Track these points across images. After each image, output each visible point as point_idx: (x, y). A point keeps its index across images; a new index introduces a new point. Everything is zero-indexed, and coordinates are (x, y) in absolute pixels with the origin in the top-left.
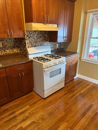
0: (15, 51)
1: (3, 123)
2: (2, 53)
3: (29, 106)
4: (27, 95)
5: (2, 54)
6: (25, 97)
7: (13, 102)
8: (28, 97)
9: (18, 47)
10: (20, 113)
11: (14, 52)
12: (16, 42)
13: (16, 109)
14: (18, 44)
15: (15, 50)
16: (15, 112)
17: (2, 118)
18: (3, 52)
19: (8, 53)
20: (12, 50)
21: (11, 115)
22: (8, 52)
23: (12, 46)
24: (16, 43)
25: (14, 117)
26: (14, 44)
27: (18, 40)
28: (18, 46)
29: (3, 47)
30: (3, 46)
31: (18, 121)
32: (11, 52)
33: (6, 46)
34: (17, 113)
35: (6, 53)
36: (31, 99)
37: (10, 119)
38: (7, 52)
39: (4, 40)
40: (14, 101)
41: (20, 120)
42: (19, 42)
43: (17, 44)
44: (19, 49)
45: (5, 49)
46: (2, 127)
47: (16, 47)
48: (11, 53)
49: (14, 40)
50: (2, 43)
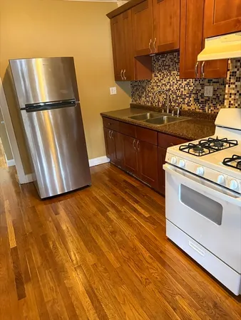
5: (210, 111)
18: (211, 108)
29: (214, 97)
30: (214, 95)
33: (219, 95)
39: (218, 82)
45: (217, 103)
50: (214, 88)
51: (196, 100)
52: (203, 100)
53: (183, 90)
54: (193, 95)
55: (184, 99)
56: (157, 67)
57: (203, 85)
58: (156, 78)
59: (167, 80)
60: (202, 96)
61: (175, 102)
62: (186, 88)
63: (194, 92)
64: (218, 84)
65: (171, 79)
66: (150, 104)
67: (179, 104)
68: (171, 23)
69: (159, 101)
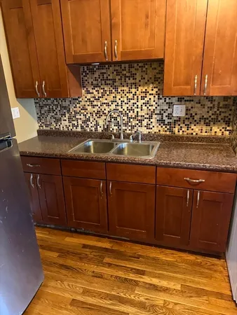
0: (217, 130)
1: (112, 276)
2: (181, 131)
3: (178, 287)
4: (200, 259)
5: (181, 133)
6: (192, 258)
7: (158, 250)
8: (199, 265)
9: (228, 123)
10: (151, 284)
11: (213, 134)
12: (225, 107)
13: (151, 271)
14: (230, 112)
15: (215, 129)
16: (143, 274)
17: (117, 266)
18: (183, 129)
19: (194, 134)
20: (209, 128)
21: (134, 273)
22: (197, 130)
23: (210, 117)
24: (223, 110)
25: (135, 281)
26: (218, 112)
27: (232, 103)
28: (227, 119)
29: (187, 116)
30: (187, 114)
31: (132, 296)
32: (204, 131)
33: (193, 114)
34: (146, 279)
35: (190, 131)
36: (202, 274)
37: (126, 279)
38: (192, 132)
39: (192, 101)
40: (163, 250)
41: (137, 299)
42: (233, 108)
43: (227, 115)
44: (228, 128)
45: (191, 123)
46: (106, 281)
47: (222, 121)
48: (204, 134)
49: (219, 103)
50: (186, 107)
51: (161, 121)
52: (169, 121)
53: (139, 110)
54: (154, 116)
55: (141, 121)
56: (90, 81)
57: (170, 105)
58: (89, 96)
59: (111, 98)
60: (170, 116)
61: (126, 125)
62: (144, 107)
63: (157, 112)
64: (192, 102)
65: (119, 97)
66: (79, 129)
67: (133, 127)
68: (146, 25)
69: (97, 124)
